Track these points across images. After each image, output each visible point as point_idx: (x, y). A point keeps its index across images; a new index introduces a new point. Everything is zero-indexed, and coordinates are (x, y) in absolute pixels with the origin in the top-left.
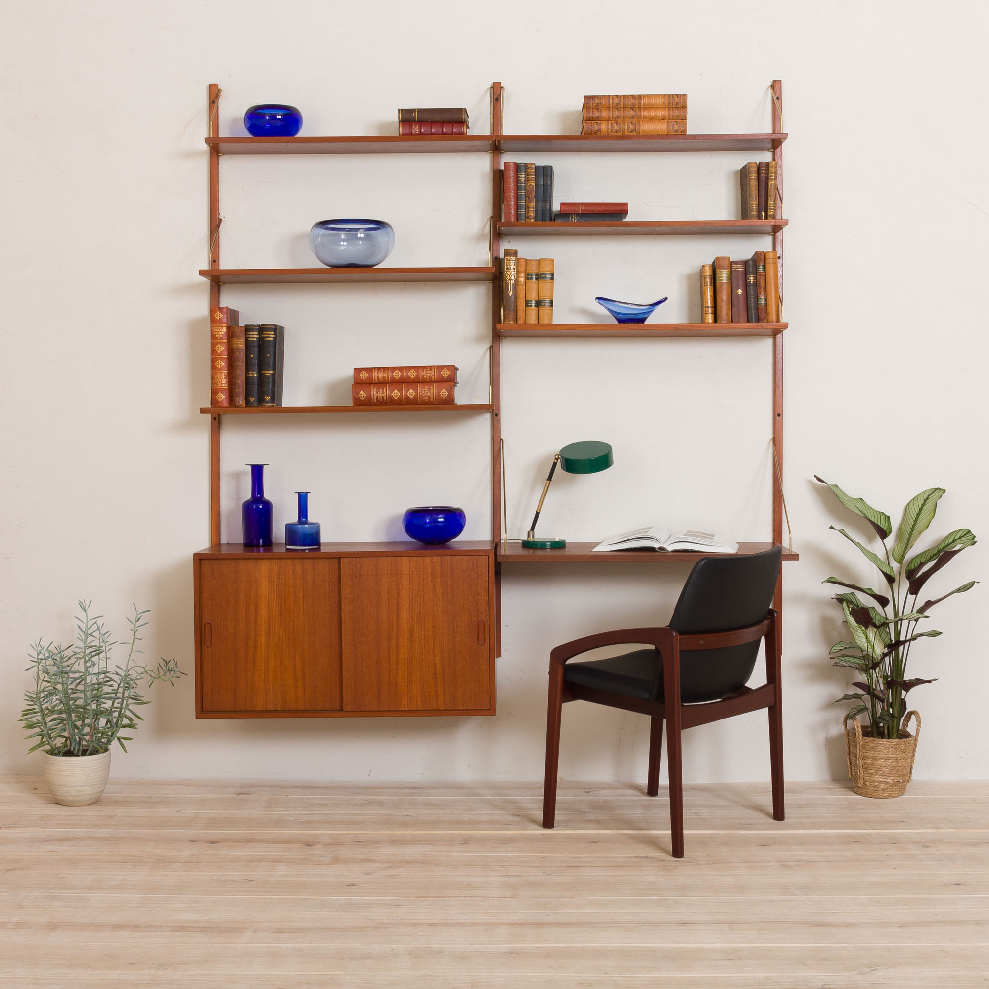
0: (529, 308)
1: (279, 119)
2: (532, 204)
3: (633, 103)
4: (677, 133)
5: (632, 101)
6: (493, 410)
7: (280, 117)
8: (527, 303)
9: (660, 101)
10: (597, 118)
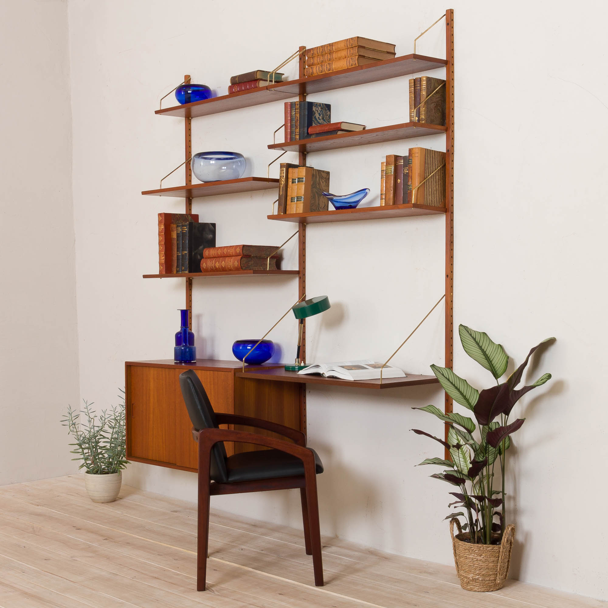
0: (292, 203)
1: (190, 93)
2: (298, 130)
3: (329, 50)
4: (353, 67)
5: (329, 48)
6: (301, 274)
7: (190, 92)
8: (292, 200)
9: (342, 45)
10: (313, 64)
